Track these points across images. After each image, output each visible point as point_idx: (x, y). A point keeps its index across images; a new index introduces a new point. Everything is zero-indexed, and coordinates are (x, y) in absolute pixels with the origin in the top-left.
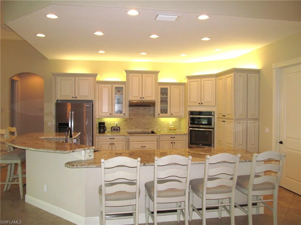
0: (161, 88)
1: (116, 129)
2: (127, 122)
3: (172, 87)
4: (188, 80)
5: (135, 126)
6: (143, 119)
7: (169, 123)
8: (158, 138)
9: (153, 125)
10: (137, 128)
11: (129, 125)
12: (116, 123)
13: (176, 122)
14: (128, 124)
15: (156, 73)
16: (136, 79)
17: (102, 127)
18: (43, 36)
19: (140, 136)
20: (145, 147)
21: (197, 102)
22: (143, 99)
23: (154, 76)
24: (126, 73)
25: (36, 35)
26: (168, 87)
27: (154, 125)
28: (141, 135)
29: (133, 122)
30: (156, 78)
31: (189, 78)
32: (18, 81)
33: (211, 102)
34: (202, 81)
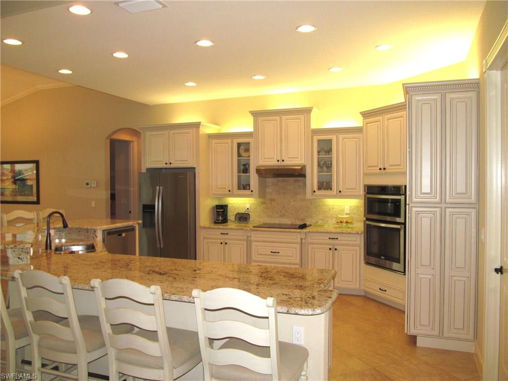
0: (318, 140)
1: (243, 217)
2: (265, 205)
3: (341, 137)
4: (365, 120)
5: (280, 213)
6: (294, 201)
7: (343, 210)
8: (303, 237)
9: (312, 213)
10: (282, 216)
11: (269, 211)
12: (248, 206)
13: (358, 207)
14: (267, 208)
15: (307, 111)
16: (270, 127)
17: (221, 213)
18: (70, 72)
19: (268, 231)
20: (279, 253)
21: (377, 166)
22: (283, 164)
23: (302, 117)
24: (253, 116)
25: (58, 71)
26: (333, 137)
27: (315, 213)
28: (270, 231)
29: (276, 205)
30: (308, 121)
31: (366, 115)
32: (132, 141)
33: (400, 165)
34: (386, 120)
